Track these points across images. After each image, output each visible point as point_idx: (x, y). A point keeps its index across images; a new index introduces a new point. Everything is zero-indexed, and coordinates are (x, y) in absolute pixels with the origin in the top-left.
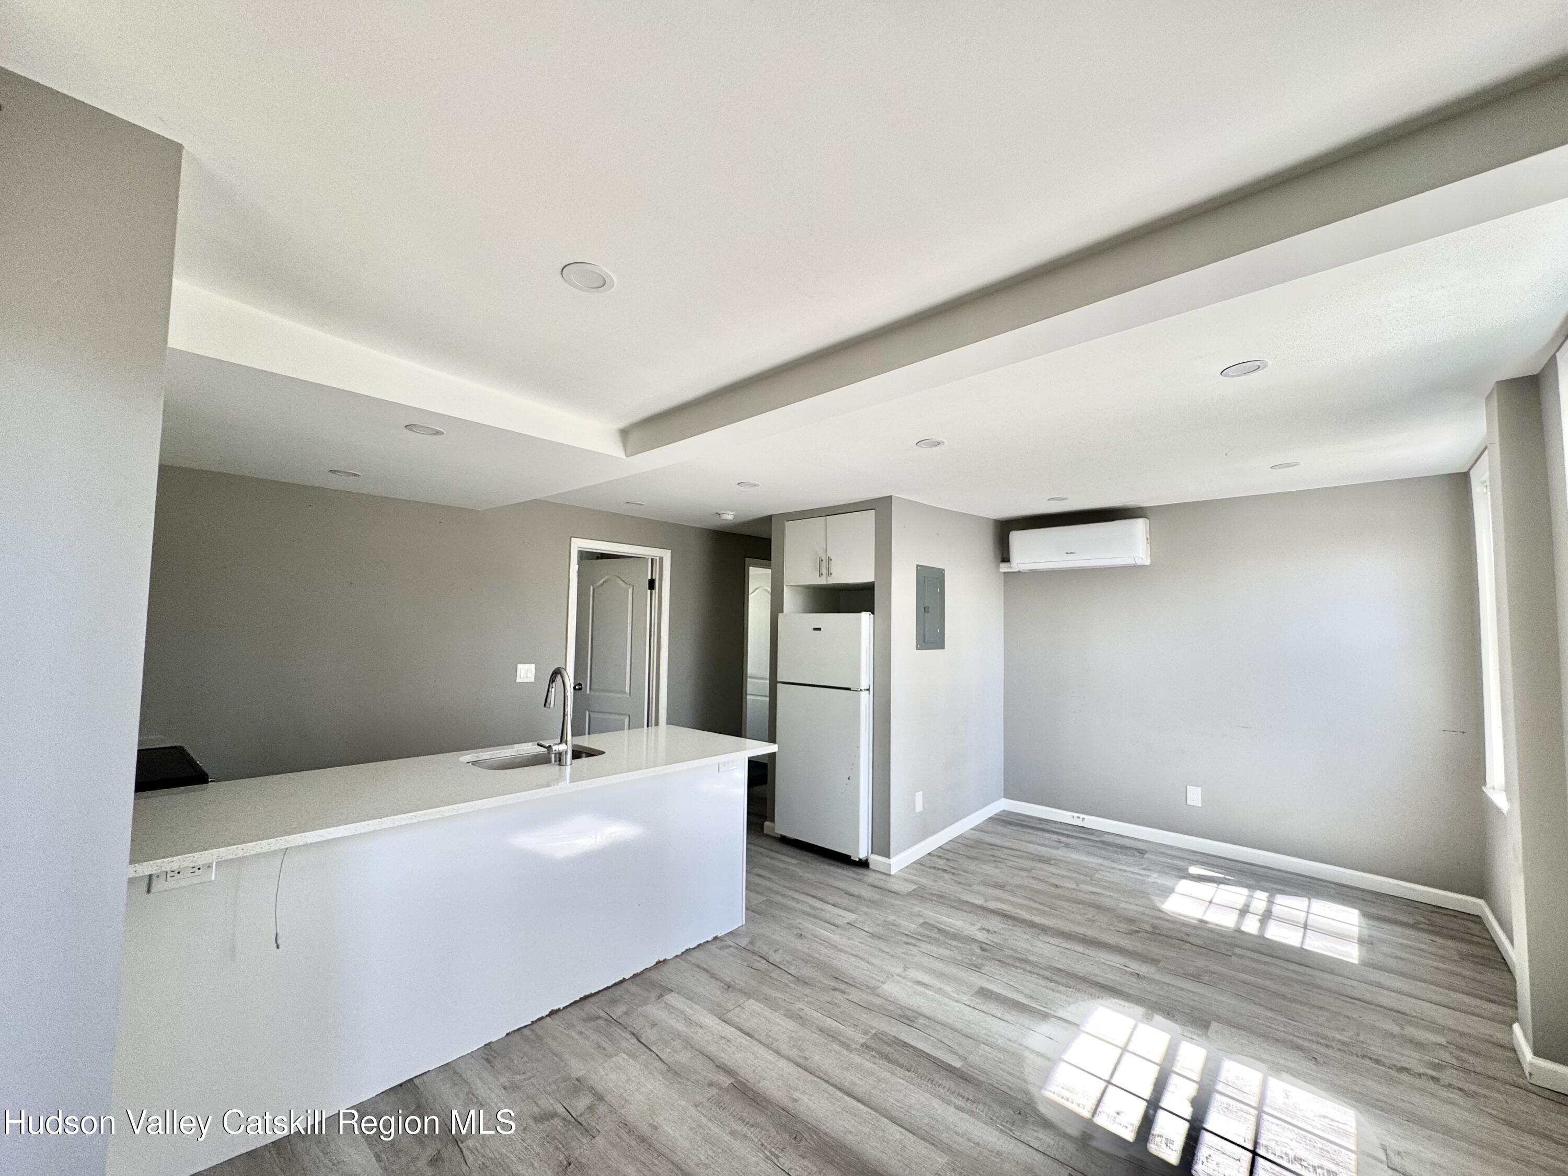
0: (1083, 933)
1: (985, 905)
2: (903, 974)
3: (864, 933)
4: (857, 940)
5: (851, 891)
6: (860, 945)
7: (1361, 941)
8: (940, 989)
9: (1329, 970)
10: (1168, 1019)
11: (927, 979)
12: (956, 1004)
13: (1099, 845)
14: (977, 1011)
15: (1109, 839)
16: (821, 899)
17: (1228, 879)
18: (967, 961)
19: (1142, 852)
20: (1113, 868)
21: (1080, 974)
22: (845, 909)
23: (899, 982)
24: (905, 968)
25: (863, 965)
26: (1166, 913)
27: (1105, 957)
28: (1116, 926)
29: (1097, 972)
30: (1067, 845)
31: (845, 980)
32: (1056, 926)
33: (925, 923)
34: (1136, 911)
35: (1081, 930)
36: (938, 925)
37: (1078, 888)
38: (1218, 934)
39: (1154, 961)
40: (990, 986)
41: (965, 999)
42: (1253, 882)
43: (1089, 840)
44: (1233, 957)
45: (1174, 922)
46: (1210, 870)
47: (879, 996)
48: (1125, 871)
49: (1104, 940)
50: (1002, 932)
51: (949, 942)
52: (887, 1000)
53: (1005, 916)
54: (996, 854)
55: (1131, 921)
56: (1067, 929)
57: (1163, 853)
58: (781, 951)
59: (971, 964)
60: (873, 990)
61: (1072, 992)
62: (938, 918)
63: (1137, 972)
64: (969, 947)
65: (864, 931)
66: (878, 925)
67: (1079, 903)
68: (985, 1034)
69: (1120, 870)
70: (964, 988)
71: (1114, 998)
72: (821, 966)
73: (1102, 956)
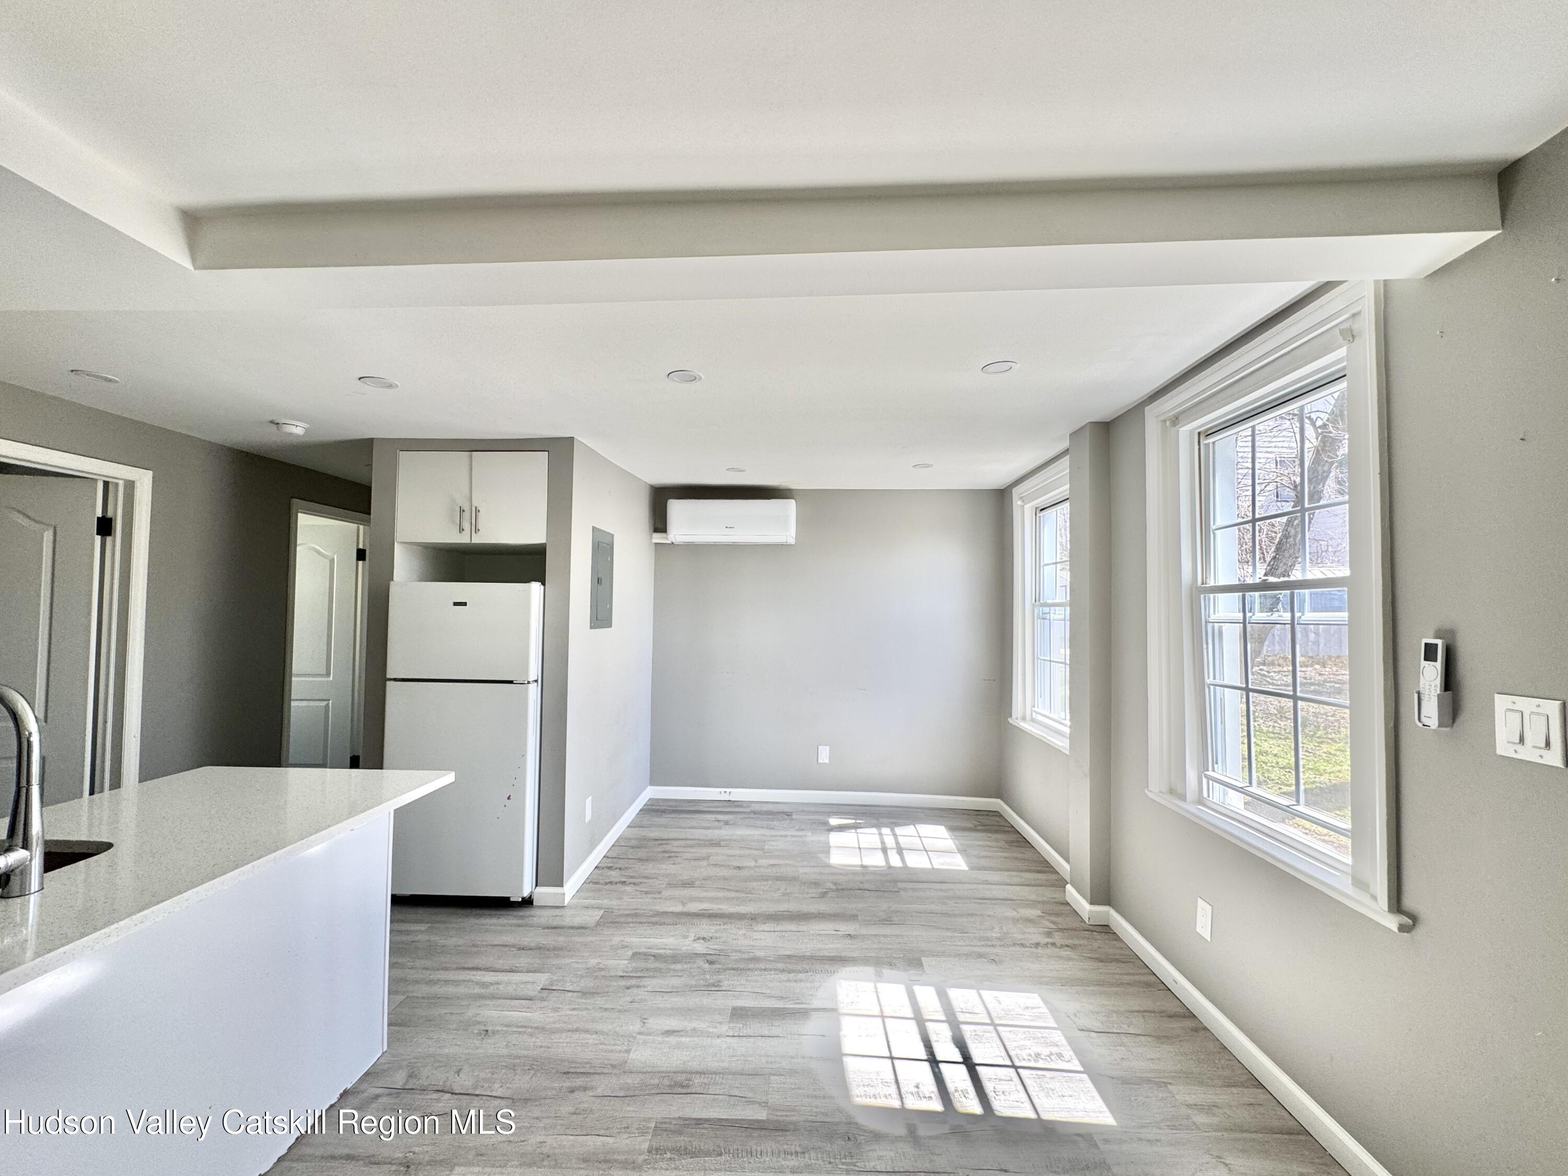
0: (786, 910)
1: (685, 910)
2: (643, 1030)
3: (570, 994)
4: (567, 1007)
5: (526, 944)
6: (575, 1013)
7: (960, 851)
8: (694, 1029)
9: (957, 881)
10: (892, 969)
11: (673, 1023)
12: (719, 1041)
13: (752, 816)
14: (744, 1038)
15: (757, 807)
16: (488, 969)
17: (860, 823)
18: (702, 982)
19: (789, 814)
20: (776, 836)
21: (808, 954)
22: (528, 971)
23: (645, 1042)
24: (644, 1021)
25: (591, 1039)
26: (836, 868)
27: (817, 928)
28: (808, 893)
29: (819, 946)
30: (727, 823)
31: (578, 1070)
32: (761, 911)
33: (635, 954)
34: (815, 873)
35: (783, 907)
36: (650, 950)
37: (757, 864)
38: (881, 875)
39: (853, 918)
40: (740, 1003)
41: (724, 1029)
42: (875, 821)
43: (742, 812)
44: (902, 893)
45: (846, 874)
46: (844, 818)
47: (631, 1072)
48: (786, 836)
49: (805, 911)
50: (718, 935)
51: (673, 966)
52: (645, 1073)
53: (712, 916)
54: (667, 849)
55: (816, 884)
56: (772, 910)
57: (803, 811)
58: (466, 1068)
59: (708, 985)
60: (620, 1068)
61: (811, 975)
62: (646, 942)
63: (847, 933)
64: (695, 966)
65: (569, 991)
66: (582, 977)
67: (767, 880)
68: (767, 1062)
69: (781, 836)
70: (718, 1018)
71: (845, 966)
72: (536, 1065)
73: (814, 927)
